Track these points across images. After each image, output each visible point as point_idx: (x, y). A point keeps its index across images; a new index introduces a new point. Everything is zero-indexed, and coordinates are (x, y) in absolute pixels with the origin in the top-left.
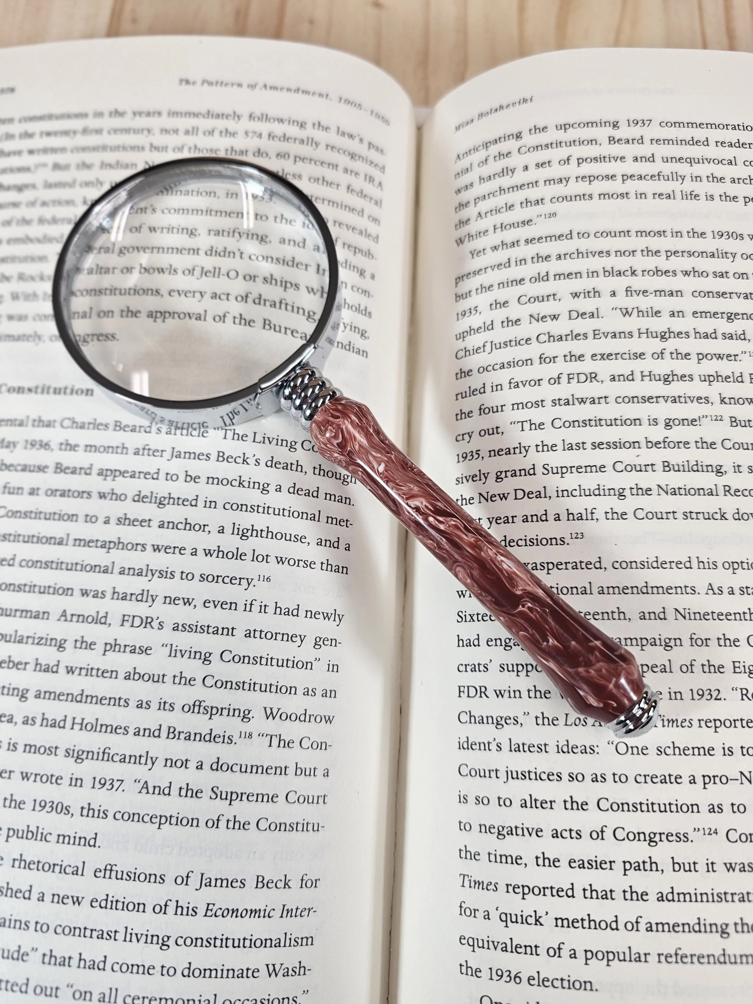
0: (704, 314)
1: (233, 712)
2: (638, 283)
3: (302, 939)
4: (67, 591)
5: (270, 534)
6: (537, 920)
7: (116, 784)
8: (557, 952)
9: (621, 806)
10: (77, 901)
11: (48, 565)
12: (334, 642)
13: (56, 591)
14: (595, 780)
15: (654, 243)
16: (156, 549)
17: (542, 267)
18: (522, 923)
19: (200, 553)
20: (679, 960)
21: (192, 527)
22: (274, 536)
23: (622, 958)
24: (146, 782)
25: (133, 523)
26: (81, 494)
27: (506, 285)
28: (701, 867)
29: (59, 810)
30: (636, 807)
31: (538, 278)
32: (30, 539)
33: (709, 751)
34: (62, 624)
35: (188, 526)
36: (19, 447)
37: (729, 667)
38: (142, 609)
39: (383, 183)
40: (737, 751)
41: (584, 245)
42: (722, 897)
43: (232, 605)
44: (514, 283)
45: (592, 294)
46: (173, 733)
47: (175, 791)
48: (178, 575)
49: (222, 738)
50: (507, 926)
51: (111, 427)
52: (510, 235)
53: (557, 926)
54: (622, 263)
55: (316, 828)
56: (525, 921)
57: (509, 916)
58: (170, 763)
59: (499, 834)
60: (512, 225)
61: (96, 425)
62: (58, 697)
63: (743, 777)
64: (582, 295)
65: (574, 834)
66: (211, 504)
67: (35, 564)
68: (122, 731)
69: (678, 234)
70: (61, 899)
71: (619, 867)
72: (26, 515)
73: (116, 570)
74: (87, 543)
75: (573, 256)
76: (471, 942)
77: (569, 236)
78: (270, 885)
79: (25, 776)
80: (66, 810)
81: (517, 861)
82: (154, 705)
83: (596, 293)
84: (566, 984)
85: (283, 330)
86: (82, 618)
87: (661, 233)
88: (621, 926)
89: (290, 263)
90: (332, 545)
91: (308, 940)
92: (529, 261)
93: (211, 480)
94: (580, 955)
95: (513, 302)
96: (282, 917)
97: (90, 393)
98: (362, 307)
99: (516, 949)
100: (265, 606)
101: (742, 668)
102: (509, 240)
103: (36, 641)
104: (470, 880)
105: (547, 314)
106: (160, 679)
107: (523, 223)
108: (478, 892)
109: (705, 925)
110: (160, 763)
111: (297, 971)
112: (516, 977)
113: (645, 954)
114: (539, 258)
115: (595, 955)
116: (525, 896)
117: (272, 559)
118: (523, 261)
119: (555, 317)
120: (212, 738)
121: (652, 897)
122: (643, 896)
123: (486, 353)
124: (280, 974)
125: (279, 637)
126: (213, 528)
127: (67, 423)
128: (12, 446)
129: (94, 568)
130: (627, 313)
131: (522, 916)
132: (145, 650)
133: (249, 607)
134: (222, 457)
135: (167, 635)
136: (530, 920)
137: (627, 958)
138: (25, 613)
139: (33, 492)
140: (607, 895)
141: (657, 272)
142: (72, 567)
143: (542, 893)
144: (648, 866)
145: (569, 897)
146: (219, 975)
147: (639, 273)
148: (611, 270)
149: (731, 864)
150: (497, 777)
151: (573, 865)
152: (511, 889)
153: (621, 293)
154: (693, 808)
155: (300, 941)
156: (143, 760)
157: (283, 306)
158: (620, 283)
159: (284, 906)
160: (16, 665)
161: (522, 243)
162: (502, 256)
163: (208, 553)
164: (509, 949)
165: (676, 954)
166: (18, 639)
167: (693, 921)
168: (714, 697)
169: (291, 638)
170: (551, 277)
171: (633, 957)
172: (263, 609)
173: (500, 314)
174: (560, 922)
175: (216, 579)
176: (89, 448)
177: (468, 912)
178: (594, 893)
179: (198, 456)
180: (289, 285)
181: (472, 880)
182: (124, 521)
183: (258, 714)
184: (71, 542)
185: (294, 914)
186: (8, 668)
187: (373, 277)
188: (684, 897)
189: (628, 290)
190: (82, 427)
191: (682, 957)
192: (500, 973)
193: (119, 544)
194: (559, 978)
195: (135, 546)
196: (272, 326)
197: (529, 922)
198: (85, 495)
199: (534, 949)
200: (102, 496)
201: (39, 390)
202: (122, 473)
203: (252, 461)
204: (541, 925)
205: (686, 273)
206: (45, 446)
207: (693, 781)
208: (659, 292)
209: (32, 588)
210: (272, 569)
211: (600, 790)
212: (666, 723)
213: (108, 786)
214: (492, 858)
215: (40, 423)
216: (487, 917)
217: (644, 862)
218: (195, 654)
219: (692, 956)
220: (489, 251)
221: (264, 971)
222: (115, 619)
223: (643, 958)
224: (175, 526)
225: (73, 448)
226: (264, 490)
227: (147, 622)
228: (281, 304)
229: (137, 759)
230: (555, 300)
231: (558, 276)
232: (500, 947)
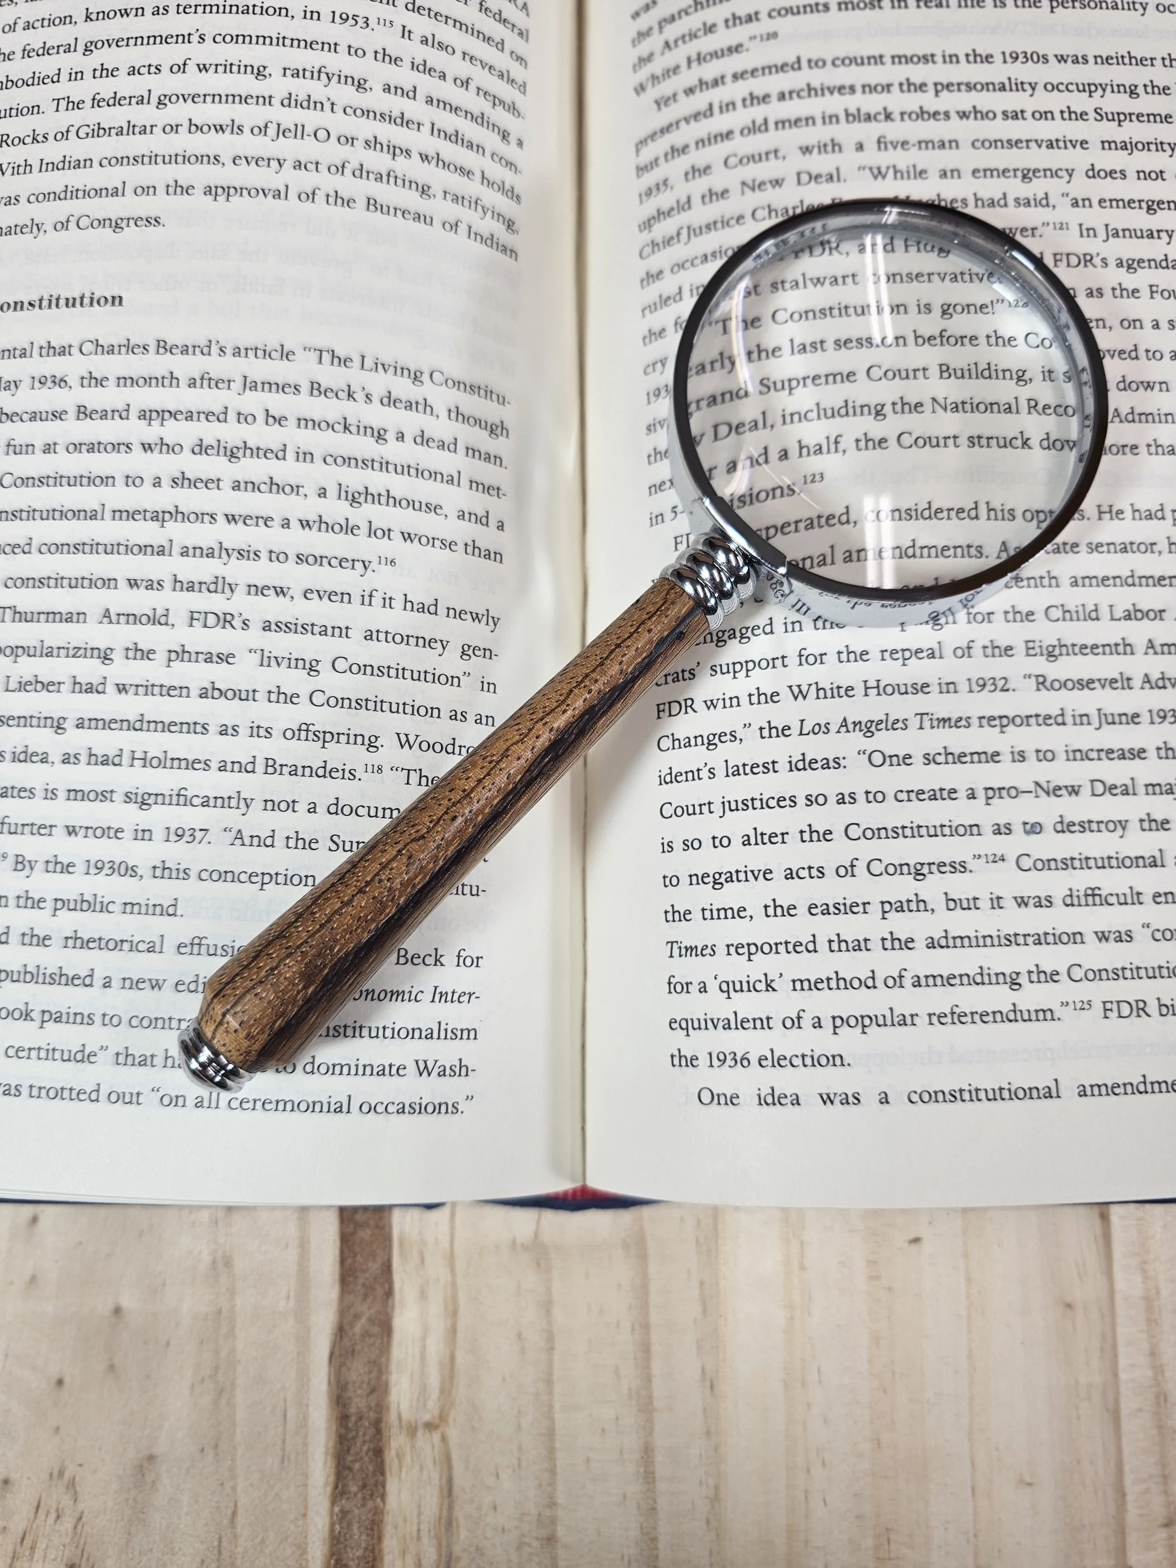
0: (989, 172)
1: (354, 738)
2: (895, 130)
3: (462, 1030)
4: (109, 583)
5: (389, 499)
6: (768, 985)
7: (199, 835)
8: (796, 1022)
9: (877, 833)
10: (156, 985)
11: (78, 548)
12: (488, 652)
13: (92, 584)
14: (841, 801)
15: (918, 73)
16: (231, 519)
17: (758, 113)
18: (749, 991)
19: (295, 524)
20: (956, 1020)
21: (280, 489)
22: (397, 503)
23: (881, 1022)
24: (239, 831)
25: (193, 483)
26: (116, 447)
27: (706, 142)
28: (984, 904)
29: (122, 872)
30: (897, 832)
31: (753, 129)
32: (50, 514)
33: (994, 757)
34: (106, 627)
35: (274, 486)
36: (24, 387)
37: (1020, 649)
38: (217, 603)
39: (529, 5)
40: (1031, 756)
41: (817, 78)
42: (1011, 940)
43: (345, 597)
44: (719, 139)
45: (829, 148)
46: (272, 766)
47: (280, 842)
48: (264, 555)
49: (341, 772)
50: (729, 998)
51: (152, 348)
52: (710, 71)
53: (795, 990)
54: (873, 103)
55: (474, 892)
56: (752, 988)
57: (731, 985)
58: (271, 805)
59: (715, 883)
60: (715, 55)
61: (130, 348)
62: (108, 724)
63: (1039, 789)
64: (816, 150)
65: (814, 872)
66: (305, 456)
67: (59, 548)
68: (202, 766)
69: (952, 59)
70: (135, 984)
71: (875, 909)
72: (42, 481)
73: (176, 550)
74: (131, 515)
75: (802, 94)
76: (684, 1025)
77: (796, 66)
78: (416, 961)
79: (71, 831)
80: (131, 871)
81: (739, 913)
82: (244, 731)
83: (836, 146)
84: (808, 1061)
85: (392, 211)
86: (133, 618)
87: (929, 59)
88: (879, 983)
89: (399, 121)
90: (478, 520)
91: (471, 1034)
92: (739, 104)
93: (303, 422)
94: (827, 1023)
95: (717, 167)
96: (433, 1001)
97: (117, 301)
98: (507, 187)
99: (742, 1024)
100: (391, 598)
101: (1038, 650)
102: (708, 77)
103: (71, 652)
104: (680, 948)
105: (767, 179)
106: (247, 696)
107: (730, 50)
108: (692, 961)
109: (989, 975)
110: (257, 805)
111: (457, 1070)
112: (742, 1059)
113: (912, 1016)
114: (753, 99)
115: (845, 1021)
116: (752, 957)
117: (396, 535)
118: (730, 106)
119: (777, 183)
120: (326, 772)
121: (920, 944)
122: (908, 944)
123: (682, 244)
124: (435, 1073)
125: (412, 641)
126: (310, 489)
127: (88, 347)
128: (13, 386)
129: (143, 549)
130: (878, 173)
131: (748, 982)
132: (224, 658)
133: (368, 598)
134: (316, 388)
135: (255, 637)
136: (759, 986)
137: (889, 1022)
138: (52, 616)
139: (49, 448)
140: (861, 945)
141: (922, 114)
142: (112, 549)
143: (774, 950)
144: (913, 906)
145: (809, 951)
146: (353, 1071)
147: (896, 116)
148: (856, 113)
149: (1022, 898)
150: (711, 812)
151: (814, 911)
152: (732, 950)
153: (871, 145)
154: (974, 829)
155: (459, 1033)
156: (234, 803)
157: (392, 180)
158: (869, 132)
159: (436, 988)
160: (46, 686)
161: (728, 79)
162: (700, 101)
163: (305, 524)
164: (733, 1025)
165: (953, 1013)
166: (45, 651)
167: (973, 971)
168: (999, 688)
169: (429, 643)
170: (771, 125)
171: (896, 1020)
172: (387, 602)
173: (700, 185)
174: (799, 984)
175: (319, 560)
176: (123, 381)
177: (679, 988)
178: (843, 945)
179: (282, 388)
180: (398, 151)
181: (683, 946)
182: (181, 481)
183: (388, 742)
184: (108, 515)
185: (449, 998)
186: (36, 691)
187: (520, 144)
188: (962, 941)
189: (881, 142)
190: (111, 351)
191: (959, 1016)
192: (722, 1057)
193: (177, 514)
194: (799, 1054)
195: (199, 517)
196: (378, 206)
197: (758, 988)
198: (123, 448)
199: (765, 1022)
200: (147, 447)
201: (45, 303)
202: (173, 415)
203: (360, 396)
204: (774, 990)
205: (963, 115)
206: (60, 382)
207: (972, 796)
208: (925, 144)
209: (58, 581)
210: (395, 547)
211: (849, 813)
212: (935, 723)
213: (187, 838)
214: (708, 914)
215: (50, 350)
216: (703, 989)
217: (909, 901)
218: (296, 662)
219: (972, 1013)
220: (681, 96)
221: (412, 1069)
222: (179, 617)
223: (909, 1021)
224: (255, 487)
225: (100, 382)
226: (380, 436)
227: (225, 620)
228: (390, 176)
229: (223, 802)
230: (776, 157)
231: (781, 124)
232: (721, 1024)
